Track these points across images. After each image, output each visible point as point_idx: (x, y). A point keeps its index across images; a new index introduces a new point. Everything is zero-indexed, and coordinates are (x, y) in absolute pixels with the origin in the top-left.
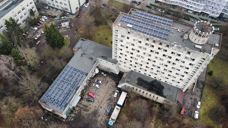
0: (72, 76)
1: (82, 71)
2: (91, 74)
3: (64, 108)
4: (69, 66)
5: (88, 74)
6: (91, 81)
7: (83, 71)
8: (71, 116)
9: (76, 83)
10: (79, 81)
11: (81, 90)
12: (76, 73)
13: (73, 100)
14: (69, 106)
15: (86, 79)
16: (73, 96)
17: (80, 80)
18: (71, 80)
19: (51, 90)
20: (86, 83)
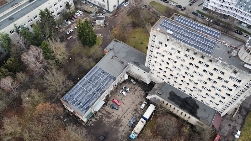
0: (99, 78)
1: (110, 75)
2: (120, 79)
3: (86, 110)
4: (97, 67)
5: (116, 78)
6: (118, 87)
7: (112, 74)
8: (91, 121)
9: (102, 87)
10: (106, 85)
11: (106, 95)
12: (104, 76)
13: (97, 104)
14: (90, 110)
15: (113, 84)
16: (97, 100)
17: (107, 83)
18: (98, 82)
19: (75, 89)
20: (112, 88)
